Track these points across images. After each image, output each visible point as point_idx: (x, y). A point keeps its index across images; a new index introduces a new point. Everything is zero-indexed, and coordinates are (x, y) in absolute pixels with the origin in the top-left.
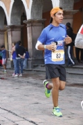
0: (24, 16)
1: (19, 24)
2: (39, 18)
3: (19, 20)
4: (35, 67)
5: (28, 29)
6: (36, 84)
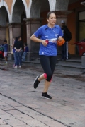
0: (24, 14)
1: (20, 22)
2: (38, 16)
3: (20, 18)
4: (32, 60)
5: (27, 26)
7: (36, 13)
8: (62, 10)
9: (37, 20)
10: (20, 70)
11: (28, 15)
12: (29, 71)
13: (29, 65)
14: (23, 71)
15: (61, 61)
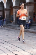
0: (4, 7)
1: (2, 10)
2: (9, 8)
3: (2, 8)
4: (7, 24)
5: (5, 11)
6: (7, 29)
7: (8, 7)
8: (17, 6)
9: (8, 9)
10: (2, 28)
11: (5, 7)
12: (6, 28)
13: (6, 26)
14: (4, 28)
15: (17, 24)
